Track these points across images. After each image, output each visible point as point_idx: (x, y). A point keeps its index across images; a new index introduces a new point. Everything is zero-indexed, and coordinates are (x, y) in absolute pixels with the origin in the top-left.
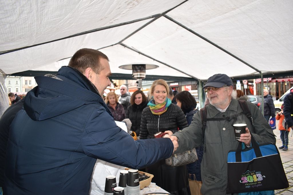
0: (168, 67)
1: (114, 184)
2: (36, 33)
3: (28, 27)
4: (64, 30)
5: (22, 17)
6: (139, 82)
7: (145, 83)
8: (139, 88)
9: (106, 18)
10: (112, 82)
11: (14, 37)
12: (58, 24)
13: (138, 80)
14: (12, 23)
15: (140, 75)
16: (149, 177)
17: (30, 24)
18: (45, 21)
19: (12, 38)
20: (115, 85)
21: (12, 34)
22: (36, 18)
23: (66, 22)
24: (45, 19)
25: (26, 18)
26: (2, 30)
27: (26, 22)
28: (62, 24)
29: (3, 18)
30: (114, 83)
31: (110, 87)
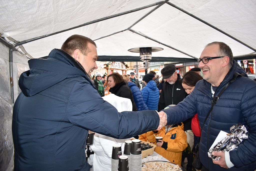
0: (172, 49)
1: (120, 152)
2: (54, 21)
3: (47, 17)
4: (77, 18)
5: (41, 9)
6: (146, 64)
7: (153, 65)
8: (146, 68)
9: (113, 6)
10: (124, 64)
11: (36, 26)
12: (72, 13)
13: (145, 61)
14: (33, 15)
15: (146, 57)
16: (153, 147)
17: (49, 14)
18: (61, 11)
19: (35, 26)
20: (127, 66)
21: (34, 23)
22: (53, 9)
23: (79, 10)
24: (61, 9)
25: (45, 9)
26: (25, 20)
27: (45, 12)
28: (75, 13)
29: (26, 10)
30: (126, 64)
31: (122, 68)
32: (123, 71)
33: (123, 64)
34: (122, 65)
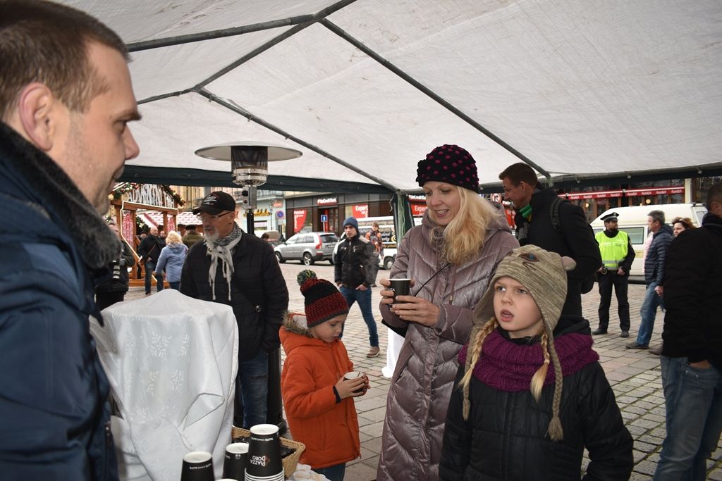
8: (250, 207)
10: (170, 192)
15: (252, 174)
20: (177, 200)
30: (174, 194)
31: (163, 205)
32: (165, 213)
33: (165, 193)
34: (163, 195)
